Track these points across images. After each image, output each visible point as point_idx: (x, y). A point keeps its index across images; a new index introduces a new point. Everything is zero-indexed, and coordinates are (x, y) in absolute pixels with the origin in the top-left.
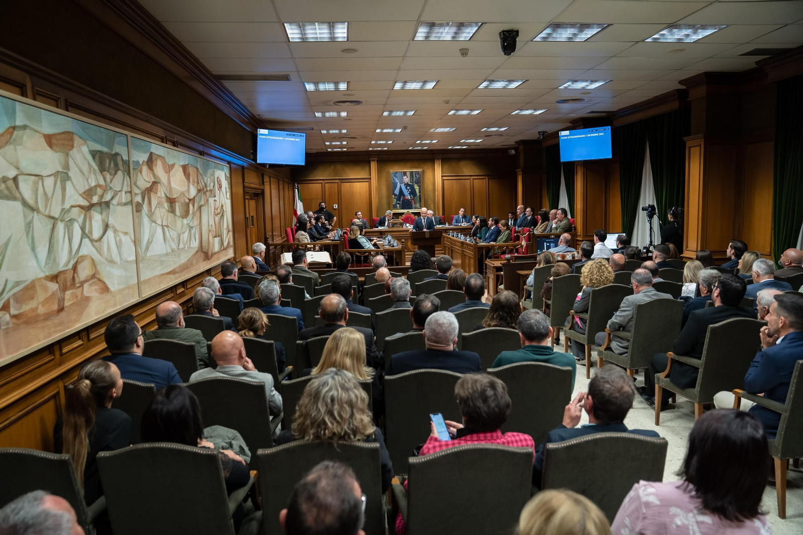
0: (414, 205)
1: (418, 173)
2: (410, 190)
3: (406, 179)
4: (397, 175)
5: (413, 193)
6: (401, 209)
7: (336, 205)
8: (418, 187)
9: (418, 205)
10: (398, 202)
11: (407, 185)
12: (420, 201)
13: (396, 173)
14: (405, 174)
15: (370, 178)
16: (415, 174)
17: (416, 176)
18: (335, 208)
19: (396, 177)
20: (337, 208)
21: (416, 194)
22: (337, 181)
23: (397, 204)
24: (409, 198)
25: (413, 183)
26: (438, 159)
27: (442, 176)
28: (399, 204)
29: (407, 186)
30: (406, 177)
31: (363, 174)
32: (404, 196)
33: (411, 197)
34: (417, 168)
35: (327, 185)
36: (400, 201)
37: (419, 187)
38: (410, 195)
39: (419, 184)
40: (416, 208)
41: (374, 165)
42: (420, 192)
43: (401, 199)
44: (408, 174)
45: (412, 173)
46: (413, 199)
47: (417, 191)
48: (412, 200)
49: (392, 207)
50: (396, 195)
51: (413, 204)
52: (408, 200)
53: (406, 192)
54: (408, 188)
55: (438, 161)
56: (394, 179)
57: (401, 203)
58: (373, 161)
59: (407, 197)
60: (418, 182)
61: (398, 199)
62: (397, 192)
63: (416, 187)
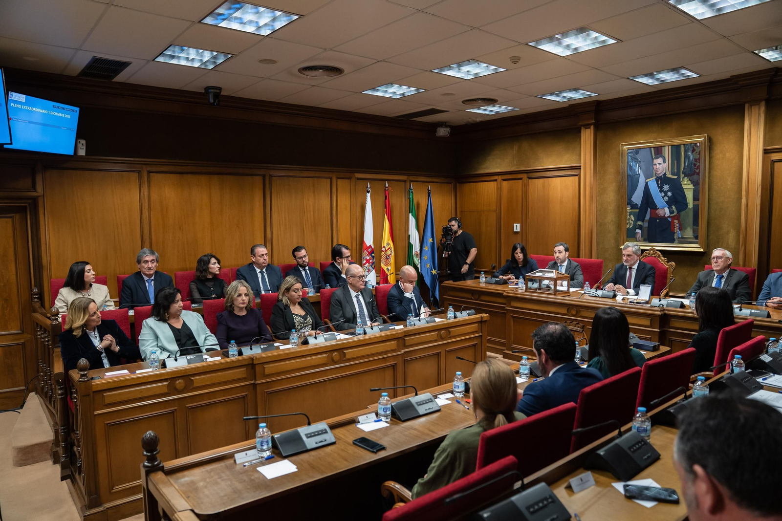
0: (678, 234)
1: (693, 147)
2: (670, 194)
3: (662, 166)
4: (638, 157)
5: (677, 200)
6: (645, 241)
7: (519, 225)
8: (691, 186)
9: (689, 233)
10: (640, 223)
11: (662, 180)
12: (696, 222)
13: (637, 151)
14: (658, 151)
15: (579, 168)
16: (686, 151)
17: (687, 157)
18: (515, 230)
19: (636, 160)
20: (518, 230)
21: (686, 204)
22: (519, 176)
23: (636, 227)
24: (667, 213)
25: (678, 174)
26: (755, 102)
27: (766, 152)
28: (640, 227)
29: (662, 184)
30: (660, 160)
31: (567, 160)
32: (654, 207)
33: (671, 212)
34: (691, 133)
35: (505, 183)
36: (643, 221)
37: (696, 183)
38: (670, 207)
39: (695, 177)
40: (683, 240)
41: (587, 136)
42: (696, 198)
43: (648, 217)
44: (667, 152)
45: (676, 149)
46: (677, 217)
47: (689, 196)
48: (673, 218)
49: (624, 235)
50: (634, 206)
51: (676, 228)
52: (664, 218)
53: (659, 199)
54: (666, 187)
55: (755, 109)
56: (631, 167)
57: (646, 225)
58: (587, 126)
59: (660, 212)
60: (692, 173)
61: (640, 217)
62: (637, 197)
63: (688, 187)
